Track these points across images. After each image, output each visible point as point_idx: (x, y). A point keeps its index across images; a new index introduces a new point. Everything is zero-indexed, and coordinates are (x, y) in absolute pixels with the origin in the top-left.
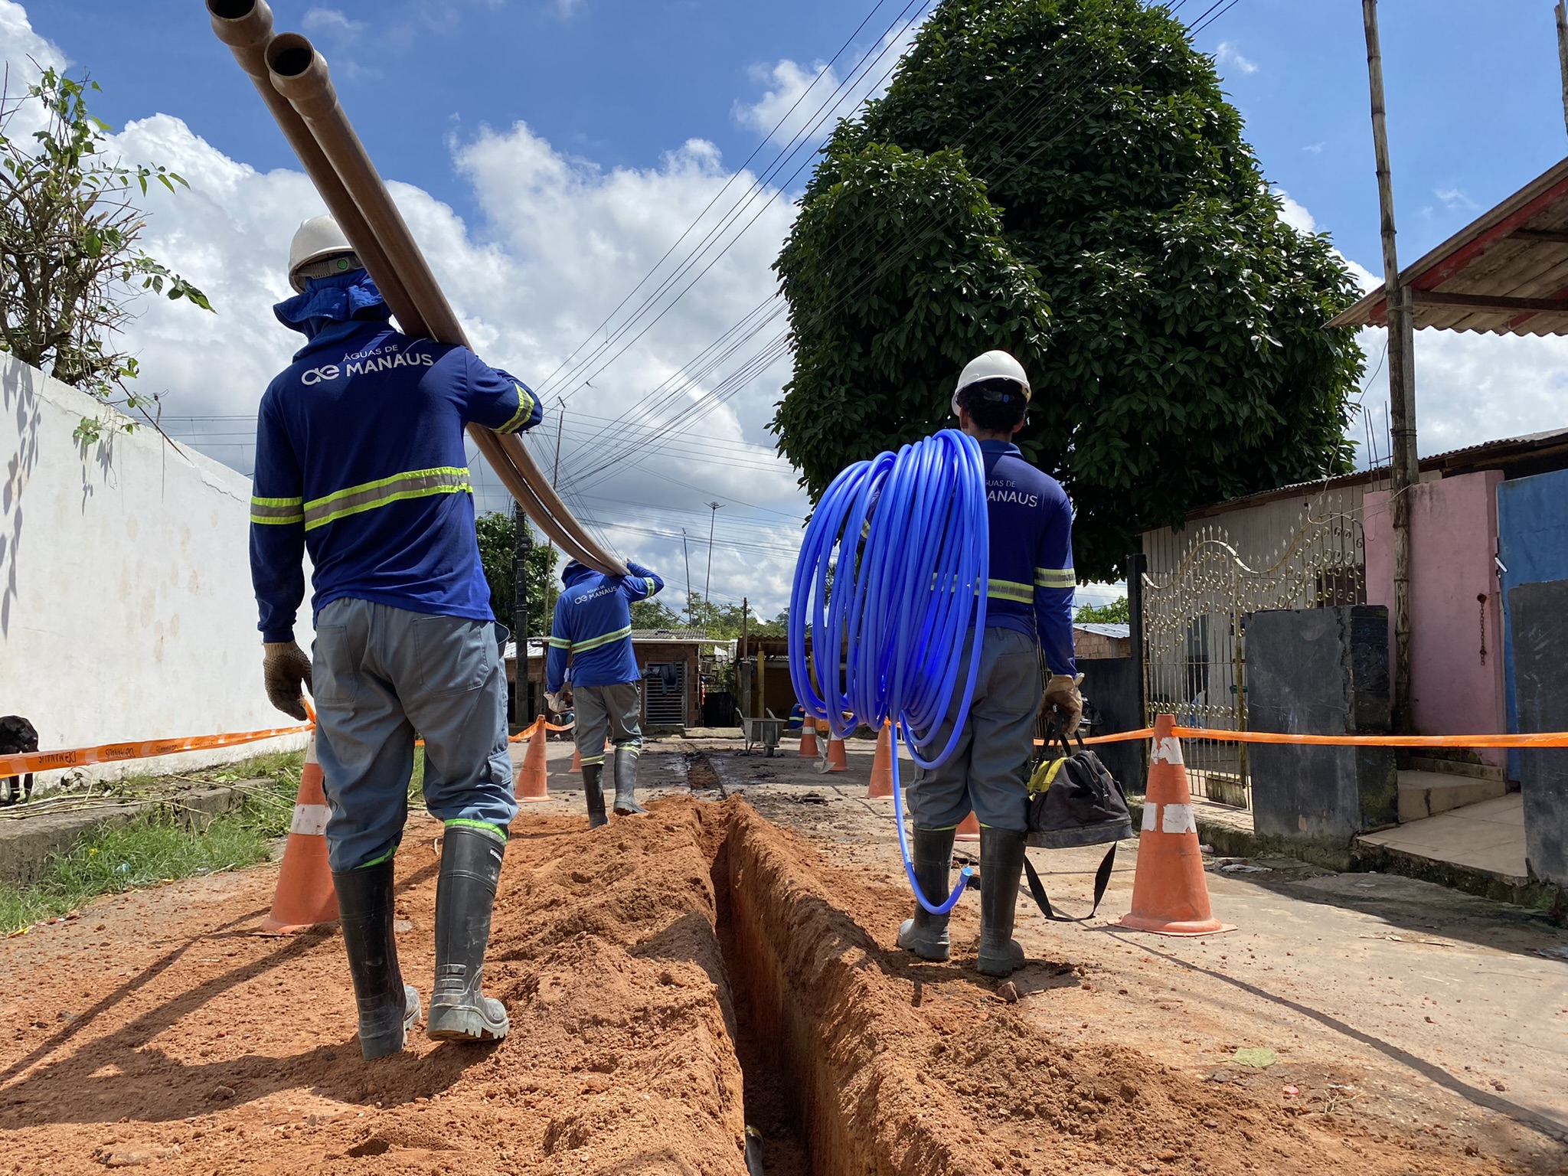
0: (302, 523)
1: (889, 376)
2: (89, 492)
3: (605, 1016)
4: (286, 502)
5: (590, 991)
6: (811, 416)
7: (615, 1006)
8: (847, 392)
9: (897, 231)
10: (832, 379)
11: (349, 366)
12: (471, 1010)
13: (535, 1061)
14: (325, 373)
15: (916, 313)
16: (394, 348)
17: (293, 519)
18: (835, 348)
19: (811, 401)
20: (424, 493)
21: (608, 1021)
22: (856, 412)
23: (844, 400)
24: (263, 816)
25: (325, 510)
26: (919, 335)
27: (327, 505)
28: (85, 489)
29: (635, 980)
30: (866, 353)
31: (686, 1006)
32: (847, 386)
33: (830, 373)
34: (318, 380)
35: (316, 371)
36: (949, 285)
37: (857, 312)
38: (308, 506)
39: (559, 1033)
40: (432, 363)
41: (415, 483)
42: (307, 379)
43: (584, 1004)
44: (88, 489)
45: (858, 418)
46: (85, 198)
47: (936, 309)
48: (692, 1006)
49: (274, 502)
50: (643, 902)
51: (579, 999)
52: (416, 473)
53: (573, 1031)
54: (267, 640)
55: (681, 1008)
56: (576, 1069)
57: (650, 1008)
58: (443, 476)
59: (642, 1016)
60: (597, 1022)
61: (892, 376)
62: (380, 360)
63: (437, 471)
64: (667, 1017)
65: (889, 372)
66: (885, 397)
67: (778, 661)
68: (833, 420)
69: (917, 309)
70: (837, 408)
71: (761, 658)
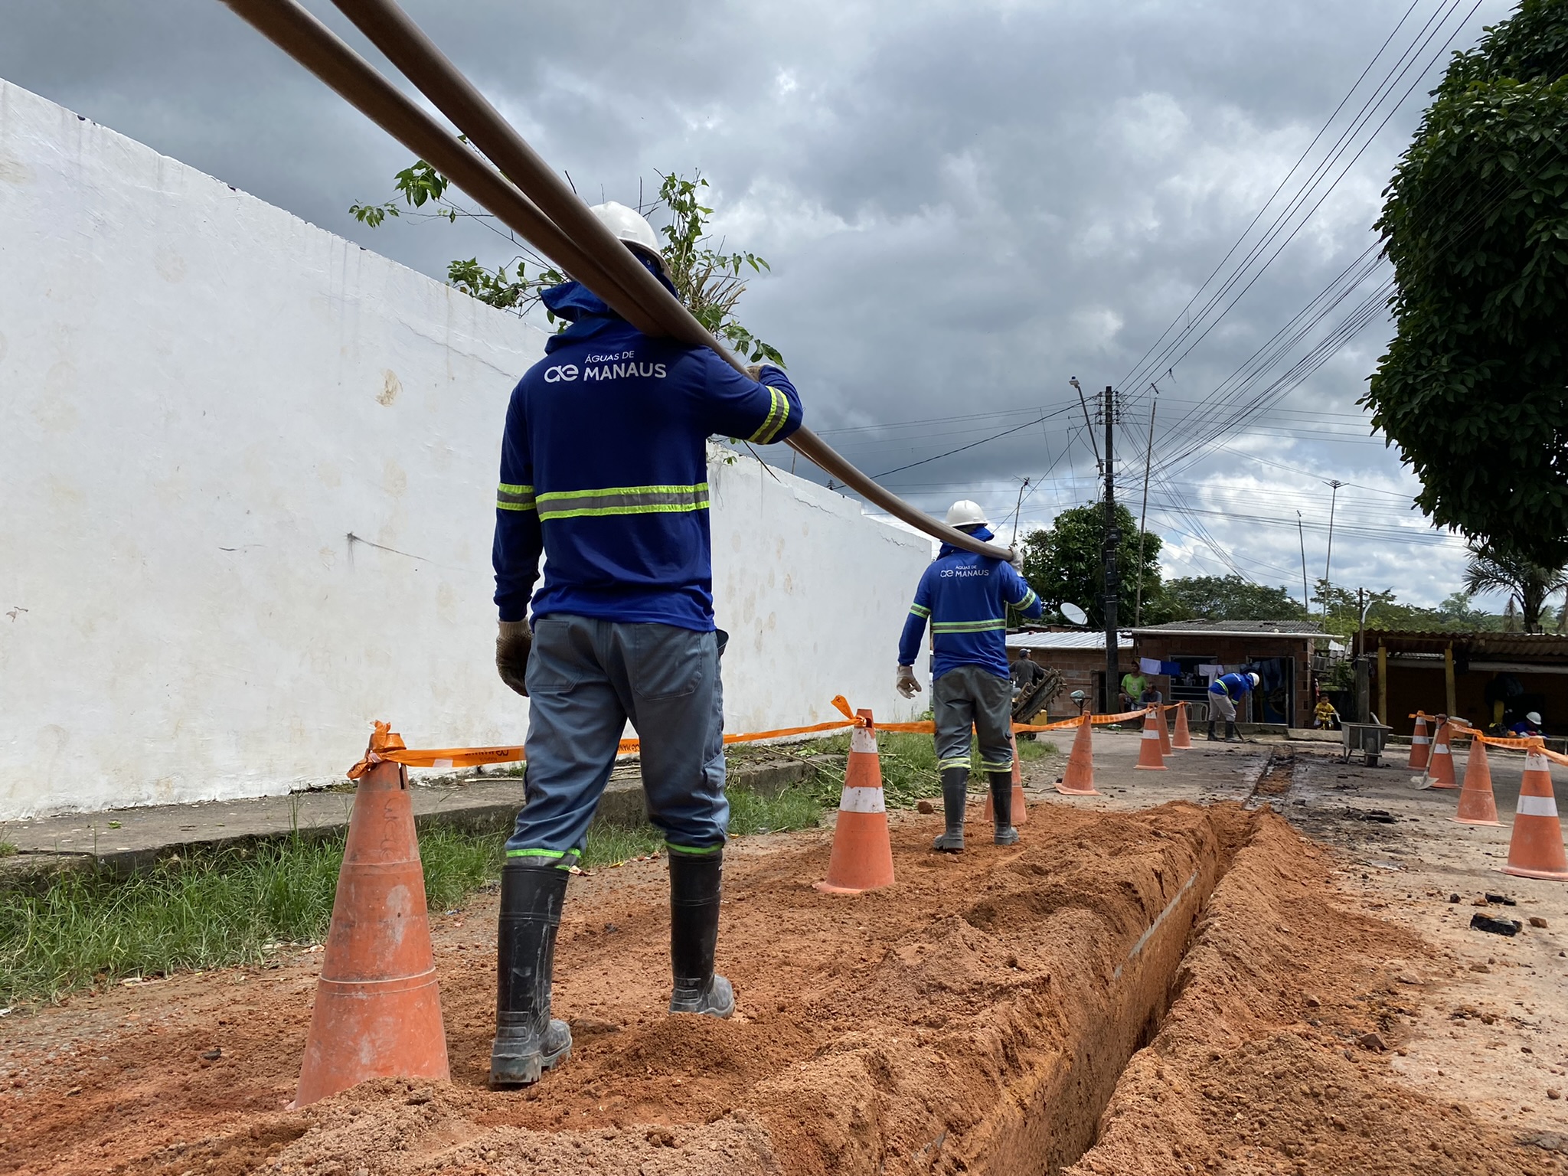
1: (1507, 338)
3: (948, 984)
4: (520, 490)
5: (940, 961)
6: (1407, 390)
7: (959, 978)
8: (1453, 360)
10: (1433, 347)
11: (588, 369)
13: (886, 1011)
14: (565, 373)
15: (1538, 264)
17: (527, 507)
18: (1436, 312)
19: (1405, 373)
21: (950, 988)
22: (1463, 383)
23: (1448, 369)
24: (829, 788)
26: (1542, 289)
29: (985, 959)
30: (1476, 314)
31: (1011, 985)
32: (1452, 354)
33: (1430, 340)
34: (557, 379)
35: (558, 369)
37: (1460, 272)
39: (911, 993)
40: (665, 374)
42: (549, 375)
43: (933, 971)
45: (1463, 389)
46: (701, 275)
48: (1017, 987)
50: (1058, 897)
51: (930, 966)
53: (922, 992)
55: (1008, 987)
56: (916, 1023)
57: (985, 982)
59: (978, 987)
60: (943, 988)
61: (1510, 338)
62: (615, 367)
64: (997, 992)
65: (1507, 334)
66: (1502, 363)
67: (1405, 659)
68: (1434, 393)
69: (1539, 260)
70: (1438, 380)
71: (1382, 656)
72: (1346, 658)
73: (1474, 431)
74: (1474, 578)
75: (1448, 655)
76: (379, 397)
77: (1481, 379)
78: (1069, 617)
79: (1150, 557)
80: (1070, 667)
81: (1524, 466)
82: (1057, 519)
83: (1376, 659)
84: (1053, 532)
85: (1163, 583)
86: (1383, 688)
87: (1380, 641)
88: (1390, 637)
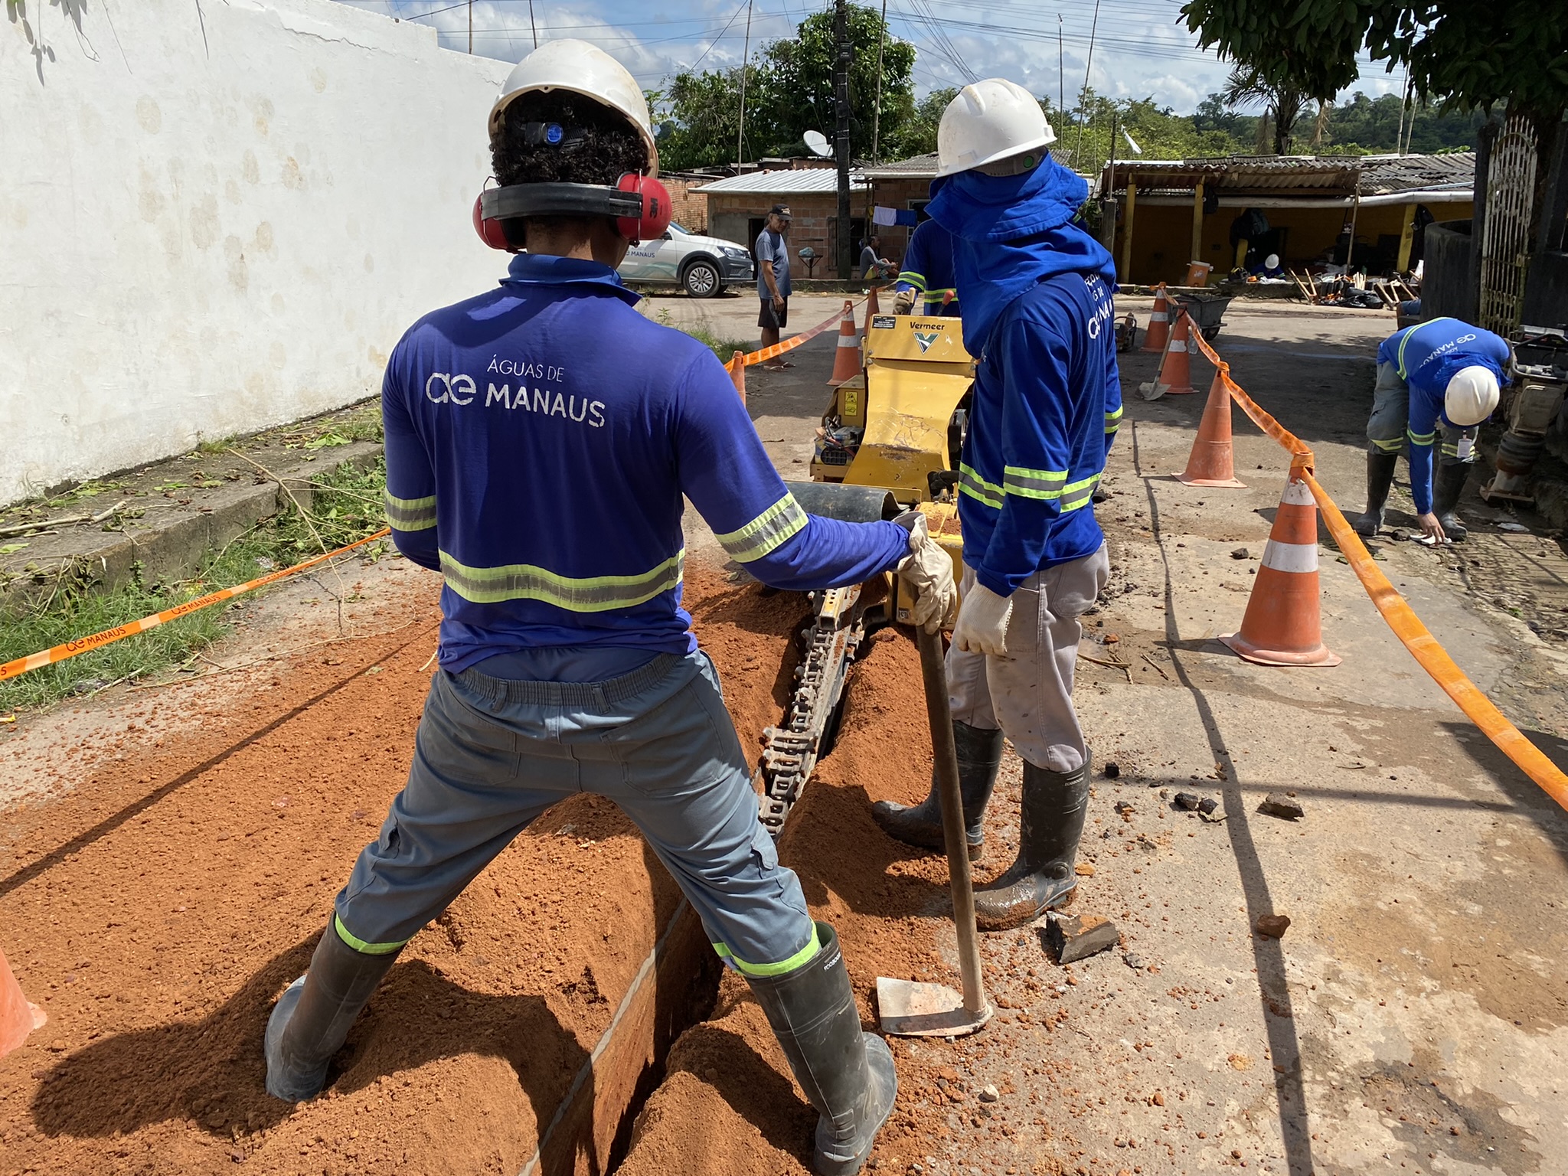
67: (1155, 196)
71: (1131, 192)
74: (1233, 87)
75: (1199, 190)
78: (813, 148)
79: (902, 72)
80: (806, 214)
82: (801, 26)
83: (1125, 198)
84: (797, 42)
85: (915, 105)
86: (1129, 232)
87: (1130, 176)
88: (1140, 173)
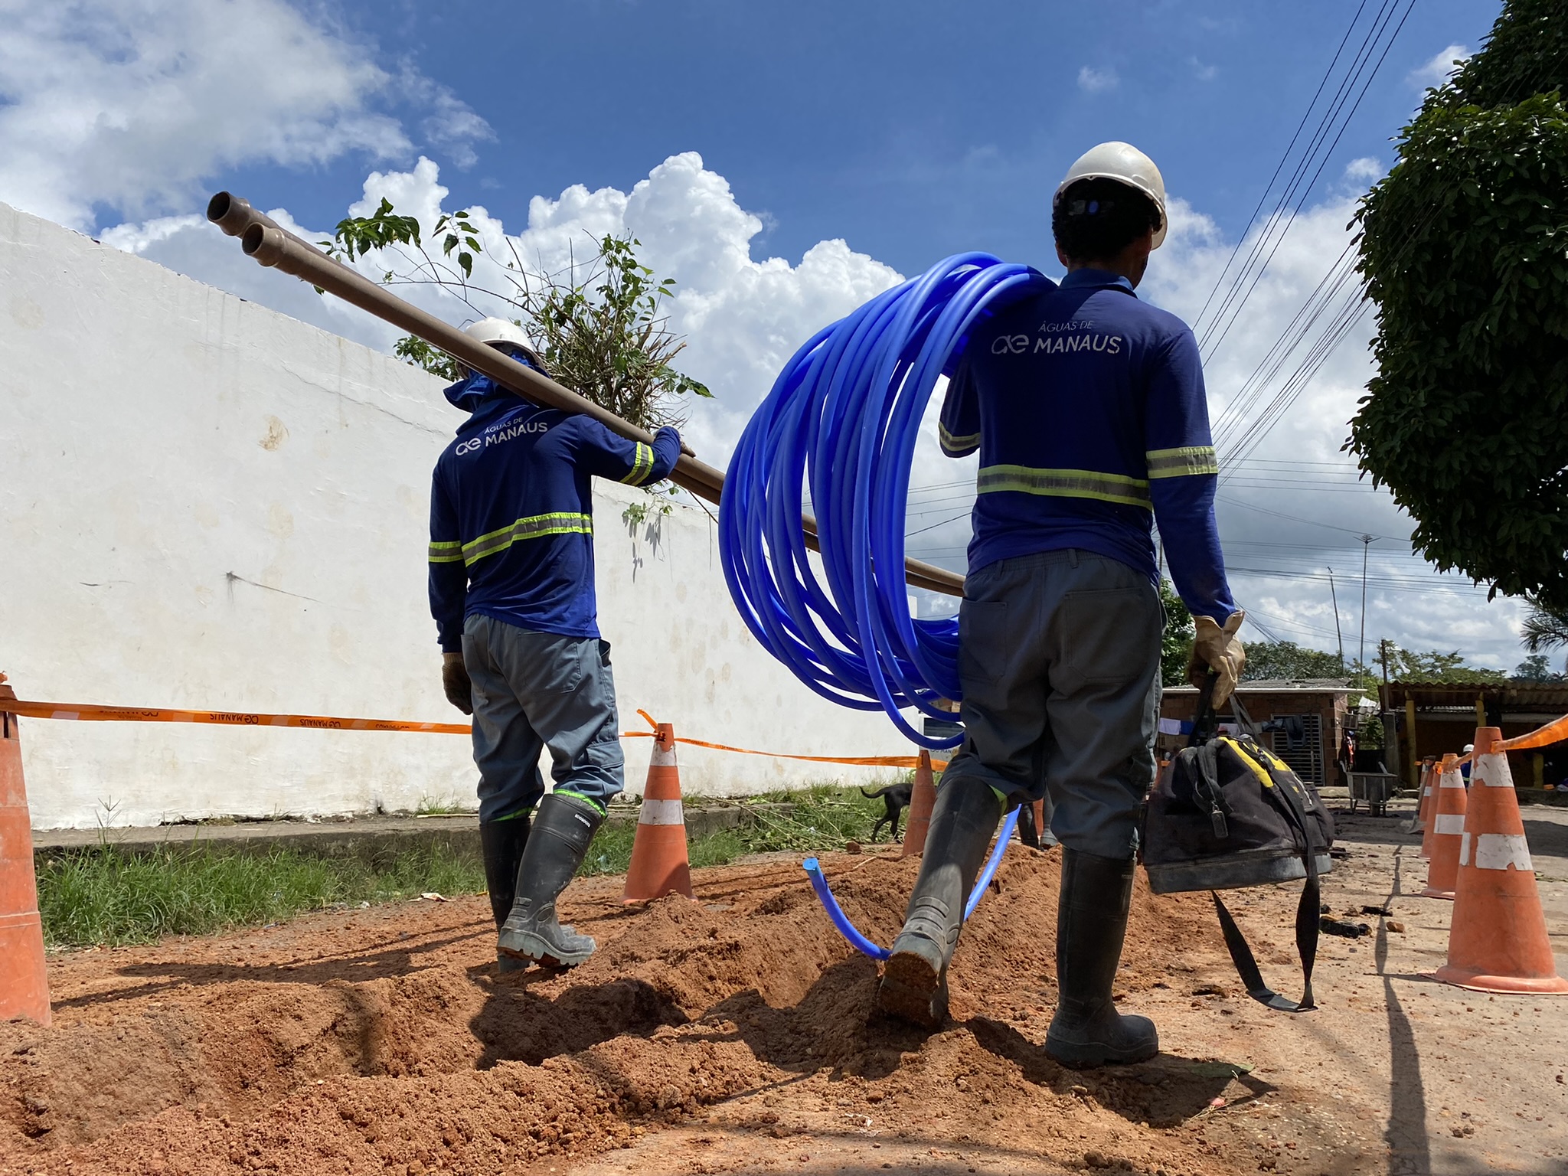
0: (463, 562)
1: (1484, 368)
2: (639, 565)
4: (449, 545)
6: (1389, 430)
8: (1430, 394)
9: (1472, 203)
10: (1410, 383)
11: (488, 438)
12: (528, 935)
14: (471, 445)
15: (1507, 291)
16: (519, 420)
17: (456, 558)
19: (1387, 413)
20: (536, 534)
22: (1441, 416)
23: (1423, 405)
25: (473, 551)
26: (1515, 316)
27: (474, 547)
28: (635, 562)
30: (1454, 347)
32: (1429, 388)
33: (1408, 377)
34: (466, 451)
35: (465, 444)
36: (1547, 252)
37: (1432, 303)
38: (464, 548)
40: (546, 429)
41: (530, 527)
42: (460, 451)
44: (638, 562)
45: (1443, 423)
47: (1533, 283)
49: (441, 545)
52: (530, 519)
54: (445, 651)
58: (551, 520)
61: (1488, 367)
62: (509, 431)
63: (547, 516)
65: (1484, 364)
66: (1480, 394)
67: (1436, 713)
68: (1413, 430)
69: (1508, 286)
70: (1416, 416)
71: (1409, 709)
72: (1375, 713)
73: (1456, 466)
75: (1479, 706)
76: (261, 442)
77: (1460, 413)
81: (1509, 497)
83: (1405, 713)
86: (1412, 740)
87: (1406, 694)
88: (1417, 690)
